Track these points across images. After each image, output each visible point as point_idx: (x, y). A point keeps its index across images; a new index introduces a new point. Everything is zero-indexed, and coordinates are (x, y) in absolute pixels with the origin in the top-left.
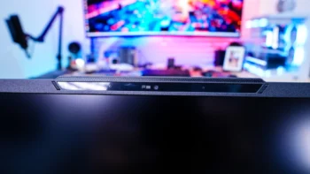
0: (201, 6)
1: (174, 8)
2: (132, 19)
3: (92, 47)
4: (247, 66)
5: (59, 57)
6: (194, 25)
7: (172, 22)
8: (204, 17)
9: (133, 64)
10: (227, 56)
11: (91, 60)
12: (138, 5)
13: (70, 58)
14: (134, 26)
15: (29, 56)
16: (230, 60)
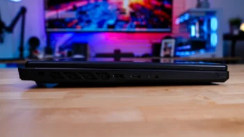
0: (140, 8)
1: (118, 9)
2: (85, 18)
4: (178, 53)
6: (135, 23)
7: (117, 21)
8: (143, 17)
12: (89, 7)
14: (86, 24)
16: (165, 50)
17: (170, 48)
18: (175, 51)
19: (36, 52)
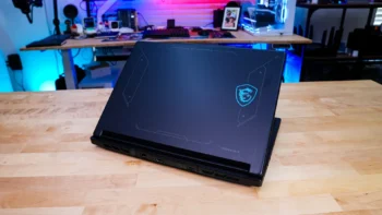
3: (89, 11)
5: (56, 22)
9: (133, 27)
10: (225, 16)
11: (90, 23)
13: (67, 22)
15: (31, 21)
16: (228, 20)
17: (234, 19)
18: (239, 22)
19: (75, 27)
